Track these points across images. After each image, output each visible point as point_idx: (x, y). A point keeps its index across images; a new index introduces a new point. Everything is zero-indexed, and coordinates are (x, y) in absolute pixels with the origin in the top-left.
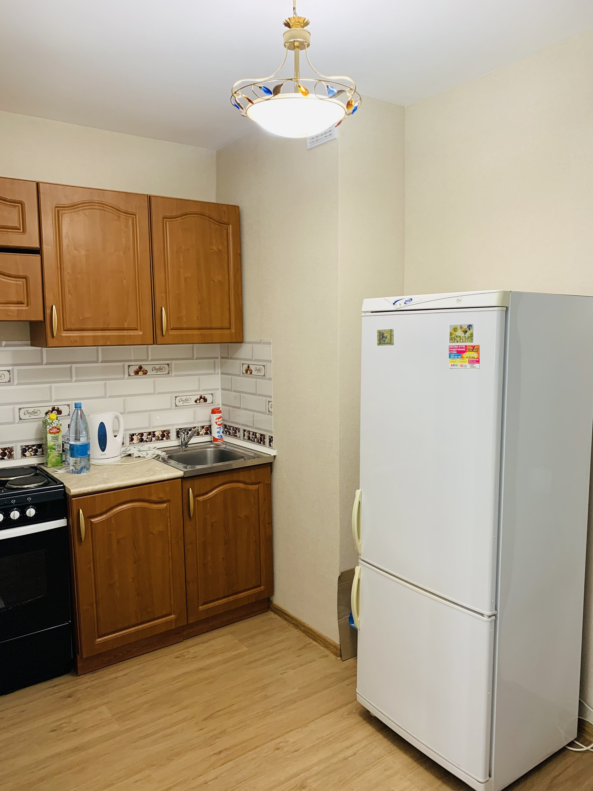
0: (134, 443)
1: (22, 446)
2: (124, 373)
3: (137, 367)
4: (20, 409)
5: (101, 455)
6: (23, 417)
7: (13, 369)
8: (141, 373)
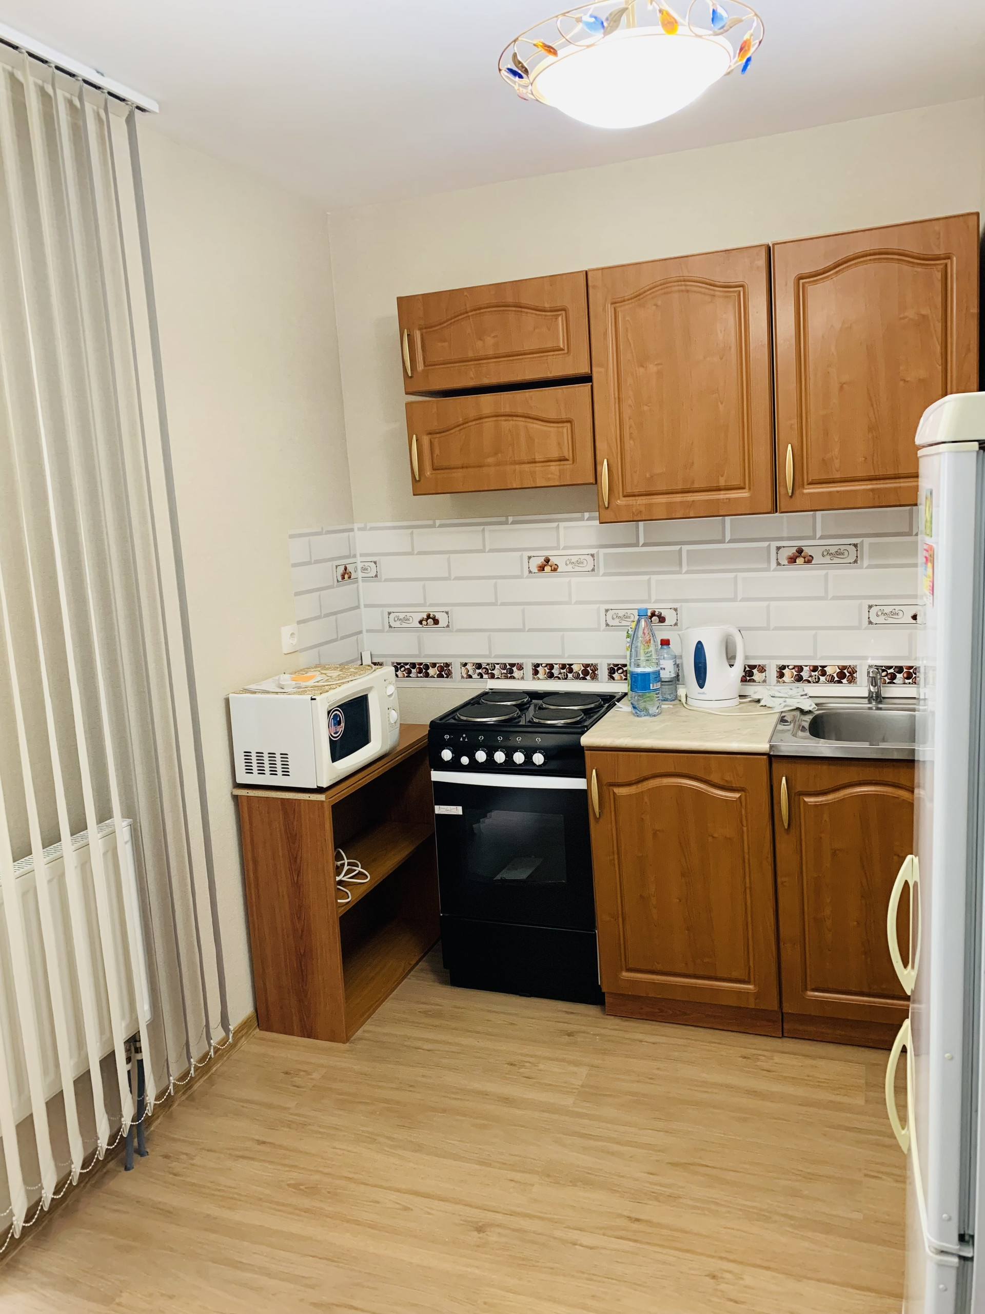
0: (784, 682)
1: (609, 665)
2: (769, 561)
3: (794, 550)
4: (607, 611)
5: (699, 693)
6: (611, 622)
7: (598, 553)
8: (800, 561)
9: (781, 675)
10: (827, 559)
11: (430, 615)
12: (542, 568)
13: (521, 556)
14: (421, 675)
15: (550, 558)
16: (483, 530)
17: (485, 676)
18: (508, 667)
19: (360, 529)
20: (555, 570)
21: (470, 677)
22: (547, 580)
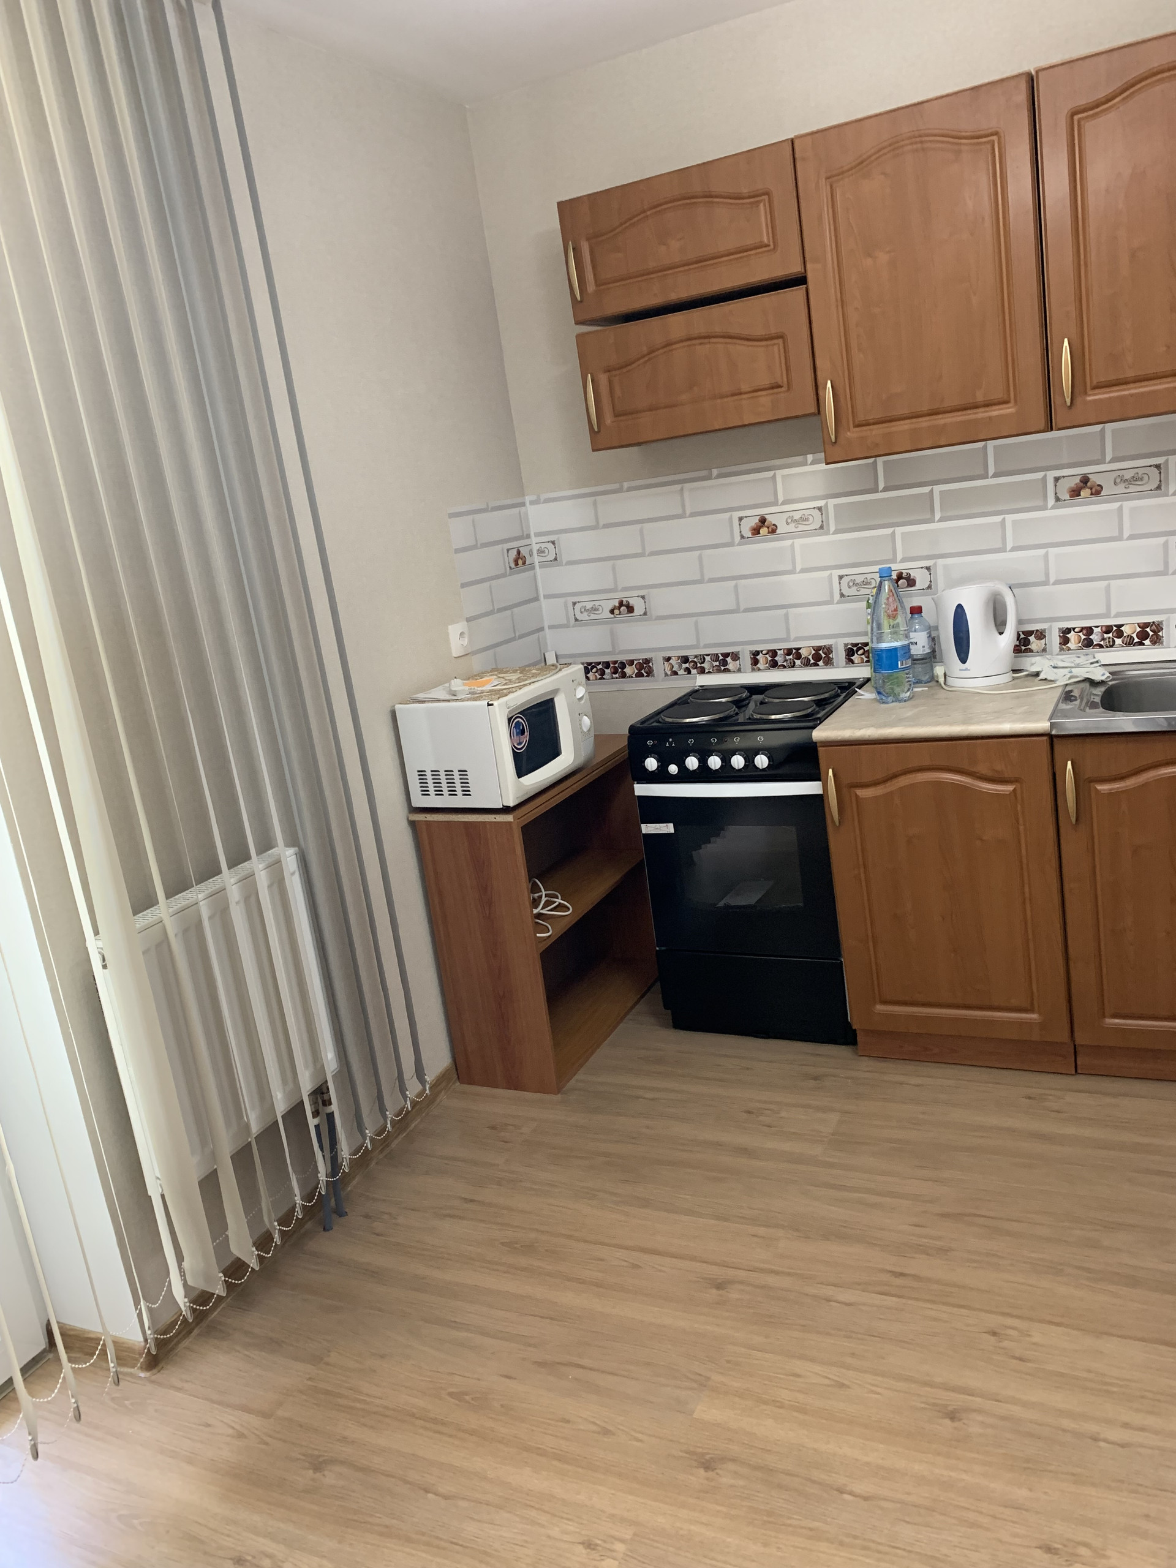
0: (1069, 649)
1: (846, 645)
2: (1045, 497)
3: (1077, 480)
4: (841, 577)
5: (960, 670)
6: (846, 592)
7: (826, 504)
8: (1085, 493)
9: (1065, 641)
10: (1120, 488)
11: (622, 601)
12: (756, 531)
13: (731, 518)
14: (617, 675)
15: (766, 517)
16: (682, 489)
17: (694, 671)
18: (721, 658)
19: (532, 503)
20: (773, 531)
21: (676, 673)
22: (765, 546)
